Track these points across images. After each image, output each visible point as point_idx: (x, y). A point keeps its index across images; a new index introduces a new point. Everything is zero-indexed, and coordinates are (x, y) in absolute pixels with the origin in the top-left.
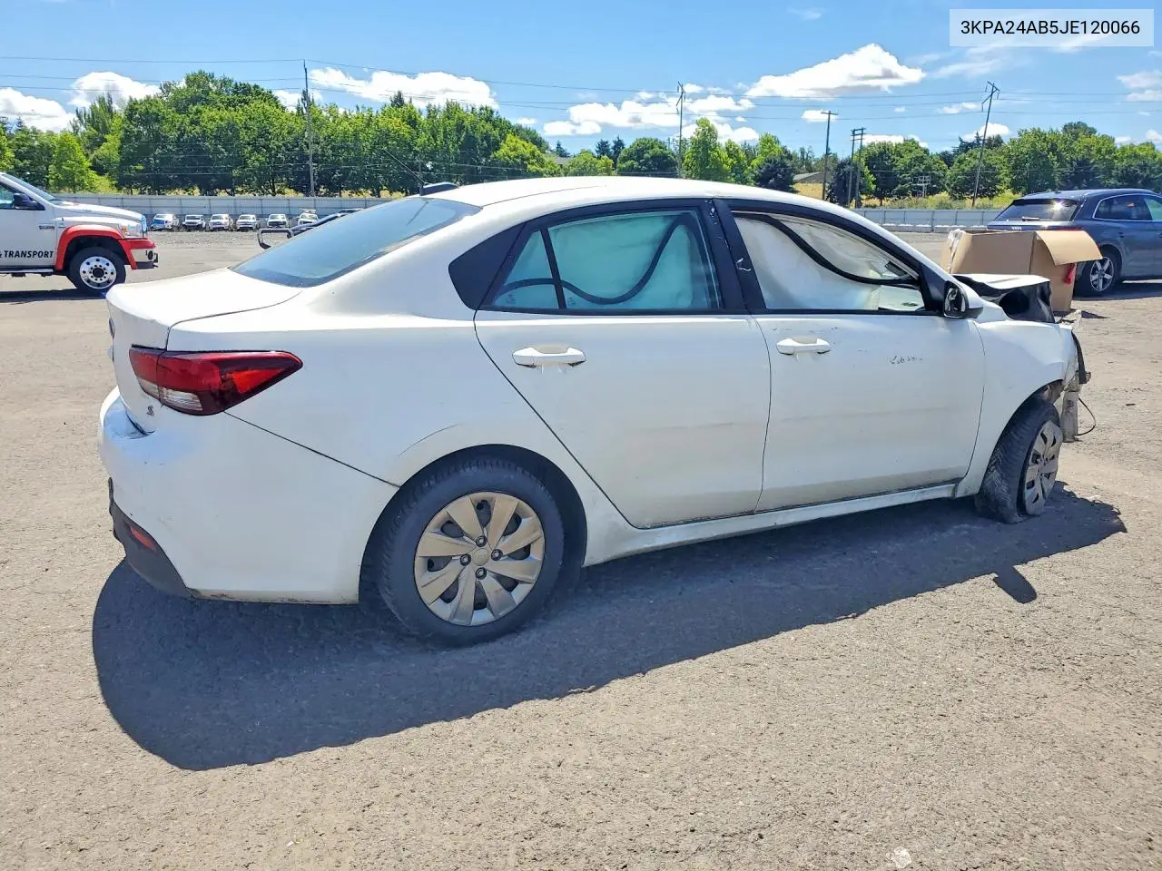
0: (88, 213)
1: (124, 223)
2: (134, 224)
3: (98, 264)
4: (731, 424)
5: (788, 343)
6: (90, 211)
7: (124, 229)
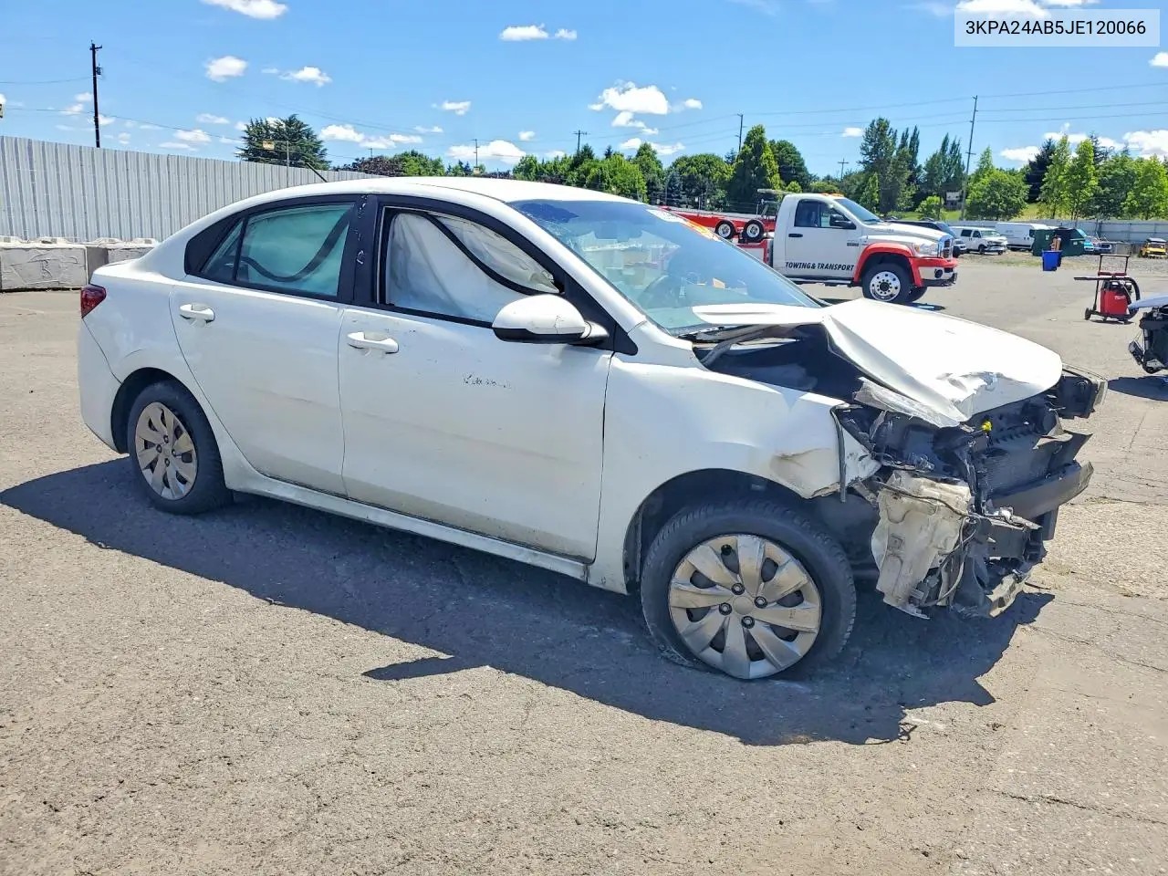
0: (890, 232)
1: (918, 242)
2: (929, 243)
3: (886, 279)
4: (310, 402)
5: (358, 337)
6: (893, 231)
7: (917, 248)
